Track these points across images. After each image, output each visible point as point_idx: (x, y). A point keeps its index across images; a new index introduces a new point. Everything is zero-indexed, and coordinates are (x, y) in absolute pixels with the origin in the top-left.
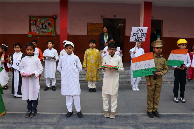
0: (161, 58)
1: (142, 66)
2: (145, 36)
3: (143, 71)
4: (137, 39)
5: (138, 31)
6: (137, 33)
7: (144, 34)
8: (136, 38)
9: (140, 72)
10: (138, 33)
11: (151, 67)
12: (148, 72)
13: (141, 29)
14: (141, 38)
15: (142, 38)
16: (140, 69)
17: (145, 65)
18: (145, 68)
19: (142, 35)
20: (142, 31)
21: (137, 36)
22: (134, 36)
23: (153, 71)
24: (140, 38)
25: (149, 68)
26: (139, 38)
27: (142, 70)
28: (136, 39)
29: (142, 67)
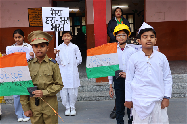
0: (48, 64)
1: (7, 76)
2: (68, 21)
3: (11, 85)
4: (55, 27)
5: (53, 13)
6: (52, 16)
7: (66, 19)
8: (52, 25)
9: (5, 86)
10: (54, 16)
11: (24, 80)
12: (18, 87)
13: (59, 11)
14: (62, 26)
15: (64, 24)
16: (6, 81)
17: (13, 74)
18: (14, 81)
19: (62, 21)
20: (59, 14)
21: (53, 21)
22: (48, 22)
23: (27, 88)
24: (60, 25)
25: (21, 81)
26: (58, 26)
27: (9, 83)
28: (53, 27)
29: (8, 78)
